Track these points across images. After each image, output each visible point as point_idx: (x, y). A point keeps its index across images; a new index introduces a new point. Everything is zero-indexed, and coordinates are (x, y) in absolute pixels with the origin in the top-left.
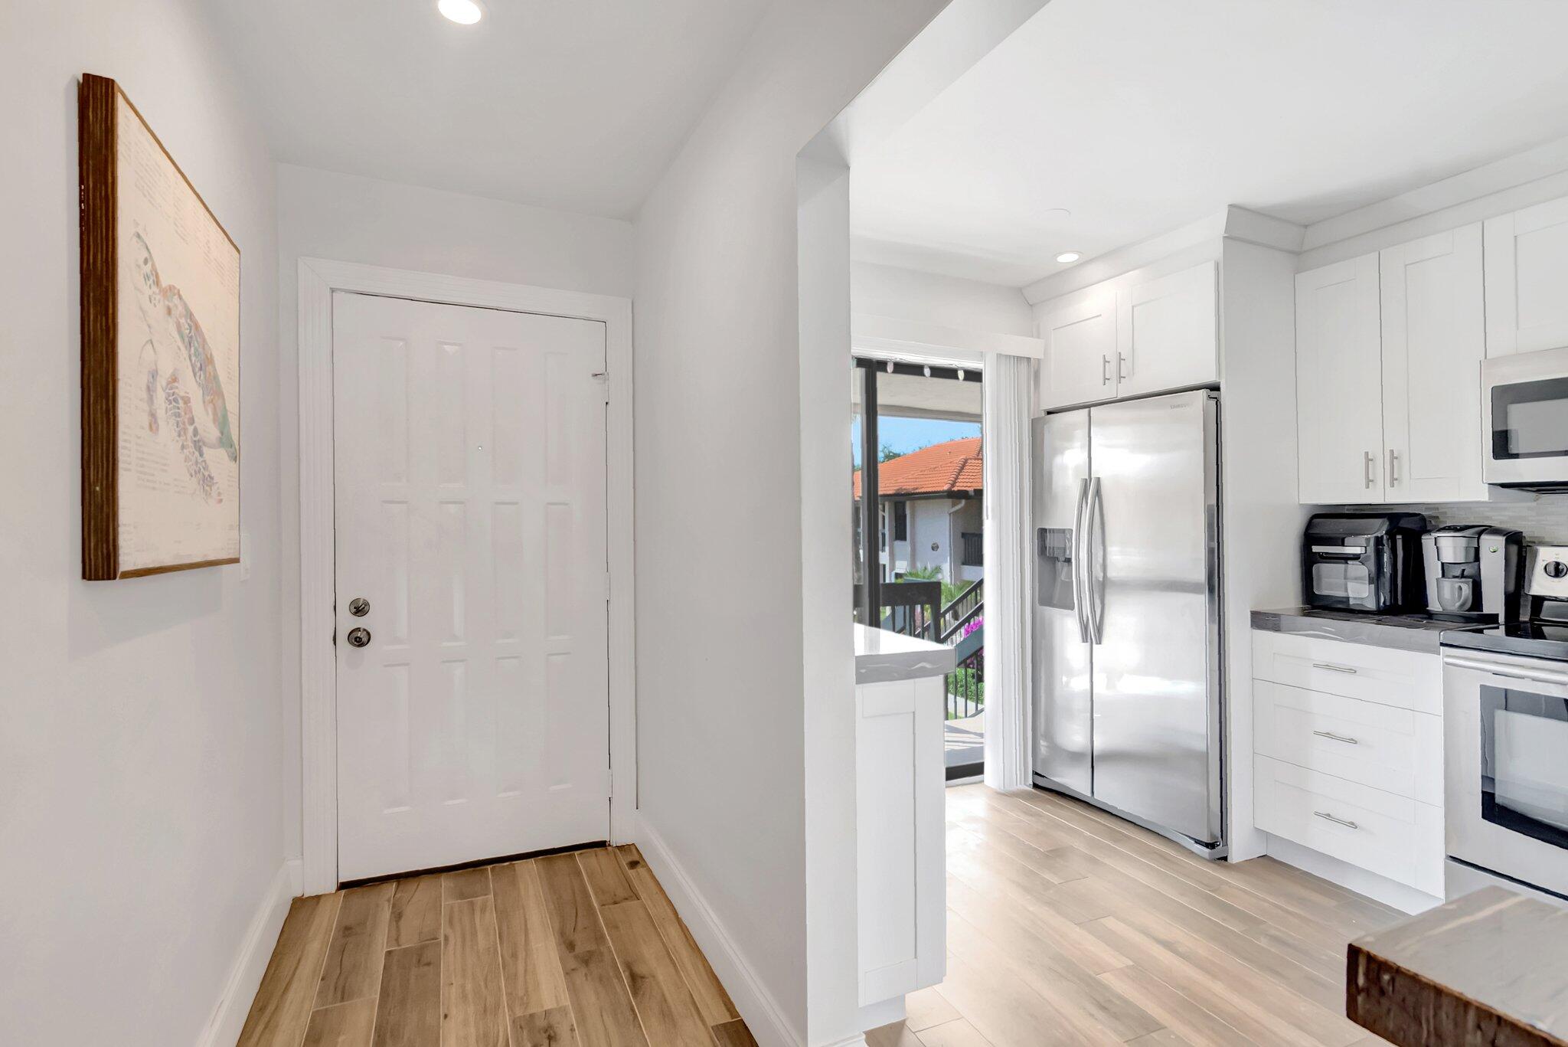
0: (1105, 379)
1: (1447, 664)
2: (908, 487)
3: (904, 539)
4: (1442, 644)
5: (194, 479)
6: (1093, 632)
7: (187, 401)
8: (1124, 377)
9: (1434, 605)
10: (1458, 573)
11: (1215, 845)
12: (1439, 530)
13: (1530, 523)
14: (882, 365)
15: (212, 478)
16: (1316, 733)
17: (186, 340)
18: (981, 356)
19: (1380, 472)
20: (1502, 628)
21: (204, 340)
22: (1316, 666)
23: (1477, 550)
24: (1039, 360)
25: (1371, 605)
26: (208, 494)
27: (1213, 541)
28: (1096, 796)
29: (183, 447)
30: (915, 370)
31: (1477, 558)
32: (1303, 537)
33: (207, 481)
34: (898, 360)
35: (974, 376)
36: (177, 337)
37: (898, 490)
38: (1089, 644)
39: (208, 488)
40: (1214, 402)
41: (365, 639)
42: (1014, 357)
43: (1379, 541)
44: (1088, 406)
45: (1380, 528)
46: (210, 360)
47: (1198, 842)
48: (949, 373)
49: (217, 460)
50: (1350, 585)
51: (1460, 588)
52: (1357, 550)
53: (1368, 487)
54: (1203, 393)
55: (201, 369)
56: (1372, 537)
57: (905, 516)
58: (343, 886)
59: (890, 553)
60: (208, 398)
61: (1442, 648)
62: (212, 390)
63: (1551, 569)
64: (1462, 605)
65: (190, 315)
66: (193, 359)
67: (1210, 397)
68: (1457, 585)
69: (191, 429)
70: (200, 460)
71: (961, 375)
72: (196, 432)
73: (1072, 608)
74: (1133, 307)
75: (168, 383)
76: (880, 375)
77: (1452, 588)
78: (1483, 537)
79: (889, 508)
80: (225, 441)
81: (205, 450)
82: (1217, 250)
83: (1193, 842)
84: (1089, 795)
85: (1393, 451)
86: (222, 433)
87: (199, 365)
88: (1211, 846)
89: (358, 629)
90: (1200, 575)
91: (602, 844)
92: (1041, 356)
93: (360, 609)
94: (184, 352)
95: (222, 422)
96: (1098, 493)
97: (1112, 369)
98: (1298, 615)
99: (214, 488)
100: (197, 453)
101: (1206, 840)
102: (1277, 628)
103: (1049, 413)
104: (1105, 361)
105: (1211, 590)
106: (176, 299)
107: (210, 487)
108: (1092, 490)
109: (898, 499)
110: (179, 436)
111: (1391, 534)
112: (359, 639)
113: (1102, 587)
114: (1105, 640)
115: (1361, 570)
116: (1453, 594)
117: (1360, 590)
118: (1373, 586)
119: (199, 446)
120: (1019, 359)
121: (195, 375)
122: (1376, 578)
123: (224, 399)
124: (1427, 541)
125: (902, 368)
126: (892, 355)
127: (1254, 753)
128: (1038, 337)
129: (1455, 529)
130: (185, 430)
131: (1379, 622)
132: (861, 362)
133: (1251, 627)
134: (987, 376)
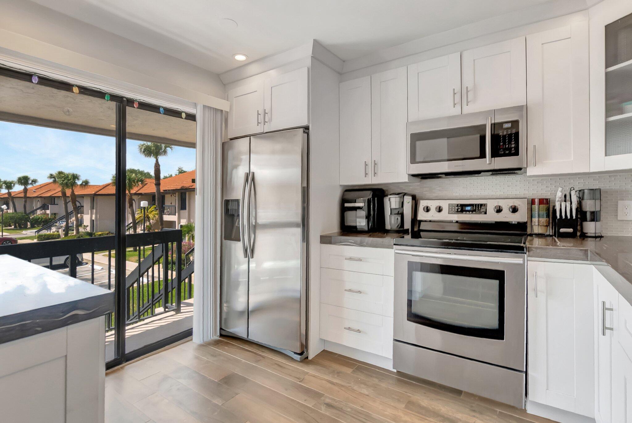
0: (258, 123)
1: (396, 253)
2: (186, 186)
3: (185, 209)
4: (394, 244)
6: (249, 252)
8: (267, 122)
9: (388, 227)
10: (397, 212)
11: (303, 352)
12: (390, 195)
13: (418, 191)
14: (130, 102)
16: (346, 290)
18: (195, 105)
19: (370, 171)
20: (410, 235)
22: (346, 259)
23: (403, 203)
24: (227, 112)
25: (366, 229)
27: (305, 203)
28: (249, 338)
30: (154, 108)
31: (402, 206)
32: (341, 200)
34: (141, 101)
35: (191, 117)
37: (182, 187)
38: (248, 258)
40: (306, 135)
42: (213, 108)
43: (369, 201)
44: (249, 136)
45: (369, 195)
47: (295, 353)
48: (176, 114)
50: (358, 220)
51: (398, 219)
52: (361, 205)
53: (366, 176)
54: (302, 130)
56: (366, 199)
57: (186, 199)
59: (178, 216)
61: (394, 246)
63: (425, 209)
64: (398, 226)
67: (304, 132)
68: (396, 218)
71: (184, 115)
73: (239, 240)
74: (272, 87)
76: (128, 109)
77: (395, 218)
78: (405, 197)
79: (178, 196)
82: (309, 62)
83: (293, 353)
84: (246, 337)
85: (375, 160)
88: (301, 354)
90: (299, 219)
92: (228, 110)
96: (253, 179)
97: (261, 117)
98: (338, 236)
101: (299, 352)
102: (330, 243)
103: (231, 139)
104: (258, 114)
105: (304, 225)
108: (250, 179)
109: (183, 191)
111: (373, 197)
113: (254, 228)
114: (255, 255)
115: (363, 213)
116: (395, 221)
117: (362, 223)
118: (367, 220)
120: (216, 110)
122: (368, 217)
124: (386, 200)
125: (144, 106)
126: (136, 96)
127: (320, 303)
128: (228, 101)
129: (396, 194)
131: (370, 236)
132: (114, 98)
133: (320, 243)
134: (198, 118)
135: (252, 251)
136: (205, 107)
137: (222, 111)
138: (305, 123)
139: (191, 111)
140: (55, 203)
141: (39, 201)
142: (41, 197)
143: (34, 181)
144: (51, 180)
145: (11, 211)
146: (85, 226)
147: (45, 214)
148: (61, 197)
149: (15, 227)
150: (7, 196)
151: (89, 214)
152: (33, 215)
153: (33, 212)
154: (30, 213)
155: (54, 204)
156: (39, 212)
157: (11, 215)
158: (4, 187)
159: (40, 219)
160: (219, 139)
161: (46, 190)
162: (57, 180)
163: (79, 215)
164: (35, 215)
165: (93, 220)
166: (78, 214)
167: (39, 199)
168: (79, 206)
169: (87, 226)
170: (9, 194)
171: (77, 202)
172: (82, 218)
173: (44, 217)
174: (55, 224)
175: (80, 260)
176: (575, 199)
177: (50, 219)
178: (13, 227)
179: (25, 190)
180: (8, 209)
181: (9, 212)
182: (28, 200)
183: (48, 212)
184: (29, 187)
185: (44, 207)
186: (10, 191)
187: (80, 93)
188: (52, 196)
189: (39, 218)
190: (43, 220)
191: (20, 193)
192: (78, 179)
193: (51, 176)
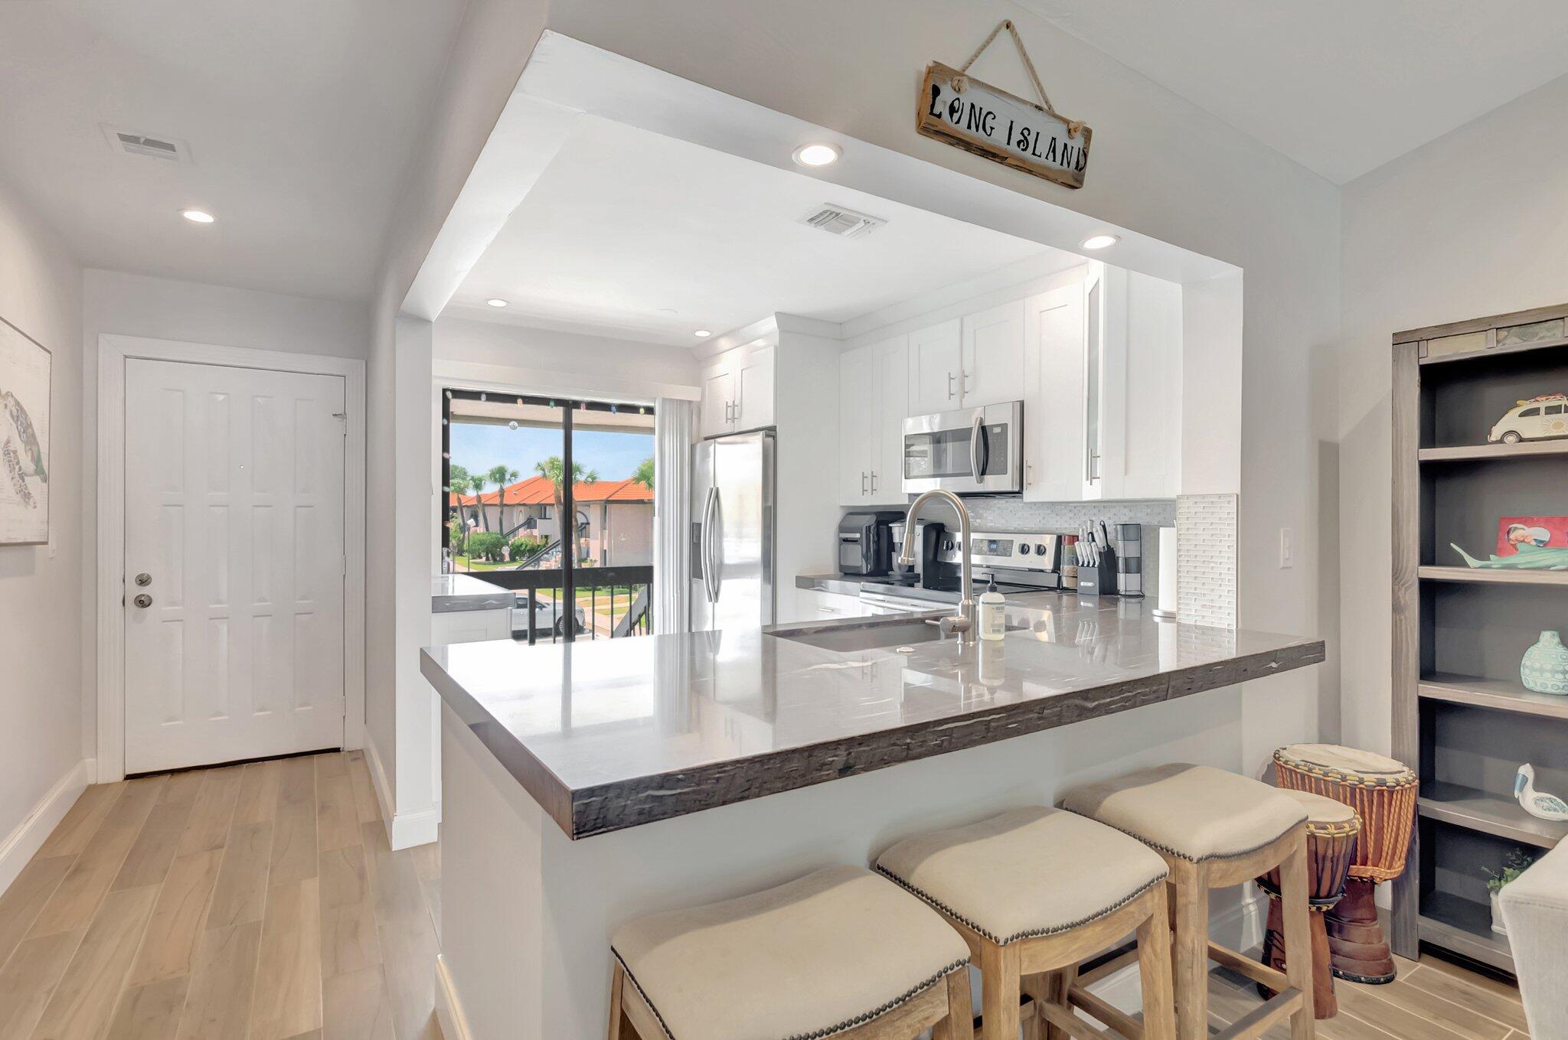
0: (727, 419)
4: (862, 591)
5: (19, 496)
7: (15, 452)
8: (736, 419)
14: (576, 404)
15: (29, 494)
17: (16, 419)
18: (655, 399)
19: (869, 485)
20: (921, 584)
21: (26, 415)
22: (820, 609)
24: (699, 404)
25: (865, 570)
26: (27, 503)
29: (13, 478)
30: (605, 406)
32: (840, 528)
33: (27, 496)
34: (586, 401)
35: (650, 411)
36: (10, 418)
38: (712, 603)
39: (27, 500)
40: (773, 439)
41: (147, 603)
43: (867, 530)
44: (714, 438)
45: (870, 522)
46: (30, 426)
49: (34, 484)
52: (857, 535)
53: (863, 494)
54: (763, 433)
55: (24, 432)
56: (864, 527)
58: (129, 777)
60: (28, 448)
61: (861, 593)
62: (31, 440)
65: (18, 403)
66: (19, 427)
67: (771, 435)
69: (17, 467)
70: (23, 484)
71: (642, 411)
72: (20, 469)
73: (704, 582)
74: (742, 370)
75: (5, 445)
76: (574, 411)
80: (39, 471)
81: (26, 478)
82: (776, 338)
85: (874, 471)
86: (37, 467)
87: (22, 430)
89: (143, 595)
91: (337, 750)
92: (700, 401)
93: (143, 581)
94: (15, 426)
95: (37, 460)
96: (717, 496)
97: (730, 413)
99: (31, 500)
100: (21, 481)
103: (705, 440)
104: (727, 406)
106: (10, 398)
107: (29, 499)
108: (714, 495)
110: (11, 472)
111: (878, 523)
112: (143, 603)
115: (859, 549)
117: (858, 562)
118: (865, 559)
119: (22, 477)
120: (682, 402)
121: (20, 437)
122: (866, 553)
123: (38, 446)
125: (591, 406)
126: (585, 397)
128: (700, 389)
130: (14, 469)
132: (559, 402)
133: (796, 586)
134: (657, 410)
135: (717, 594)
136: (664, 400)
137: (690, 402)
138: (770, 423)
139: (651, 404)
140: (545, 516)
141: (521, 511)
142: (524, 505)
143: (514, 475)
144: (540, 473)
145: (481, 529)
146: (591, 560)
147: (531, 536)
148: (553, 505)
149: (487, 559)
150: (475, 502)
151: (597, 539)
152: (513, 537)
153: (514, 531)
154: (509, 534)
155: (545, 518)
156: (522, 532)
157: (481, 537)
158: (471, 486)
159: (524, 547)
160: (687, 439)
161: (531, 494)
162: (547, 473)
163: (582, 540)
164: (516, 538)
165: (605, 551)
166: (582, 536)
167: (522, 508)
168: (582, 524)
169: (595, 561)
170: (479, 498)
171: (578, 514)
172: (588, 545)
173: (530, 542)
174: (545, 556)
175: (580, 623)
176: (1099, 536)
177: (539, 546)
178: (484, 558)
179: (502, 493)
180: (477, 525)
181: (478, 532)
182: (505, 508)
183: (536, 532)
184: (507, 485)
185: (530, 523)
186: (480, 493)
187: (524, 403)
188: (542, 504)
189: (522, 544)
190: (528, 548)
191: (493, 496)
192: (580, 472)
193: (540, 466)
